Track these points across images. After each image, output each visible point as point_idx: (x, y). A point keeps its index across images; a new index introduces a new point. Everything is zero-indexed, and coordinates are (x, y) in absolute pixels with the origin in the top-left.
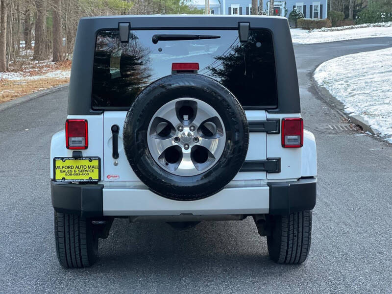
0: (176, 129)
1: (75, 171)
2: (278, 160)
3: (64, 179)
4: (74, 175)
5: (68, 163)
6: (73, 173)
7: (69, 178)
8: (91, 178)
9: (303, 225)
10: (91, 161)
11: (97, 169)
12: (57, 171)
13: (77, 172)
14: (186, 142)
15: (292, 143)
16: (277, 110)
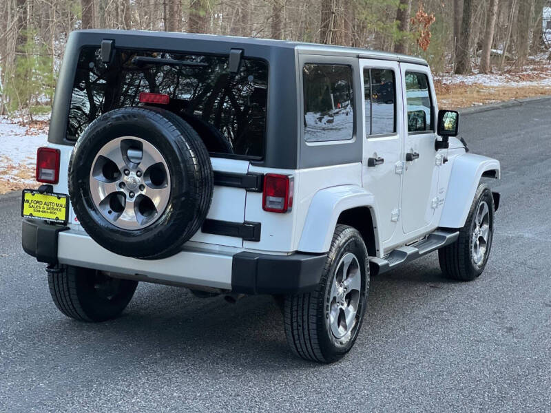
0: (122, 172)
1: (43, 208)
2: (257, 227)
3: (31, 215)
4: (43, 212)
5: (38, 197)
6: (41, 210)
7: (36, 214)
8: (57, 218)
9: (308, 314)
10: (59, 198)
11: (65, 209)
12: (26, 205)
13: (45, 210)
14: (132, 190)
15: (275, 207)
16: (262, 162)
